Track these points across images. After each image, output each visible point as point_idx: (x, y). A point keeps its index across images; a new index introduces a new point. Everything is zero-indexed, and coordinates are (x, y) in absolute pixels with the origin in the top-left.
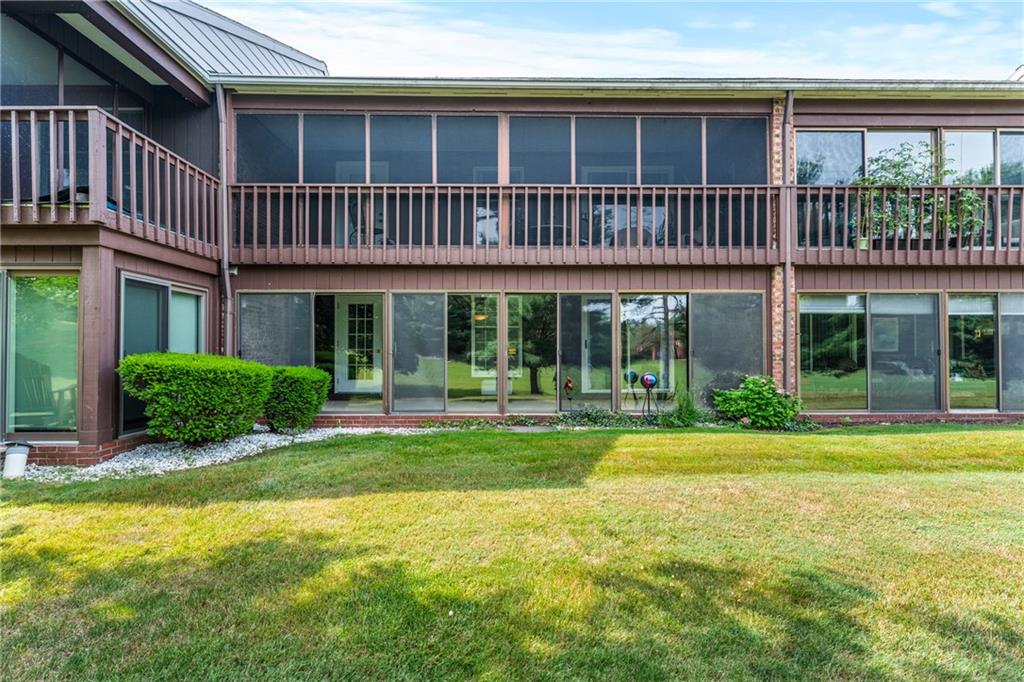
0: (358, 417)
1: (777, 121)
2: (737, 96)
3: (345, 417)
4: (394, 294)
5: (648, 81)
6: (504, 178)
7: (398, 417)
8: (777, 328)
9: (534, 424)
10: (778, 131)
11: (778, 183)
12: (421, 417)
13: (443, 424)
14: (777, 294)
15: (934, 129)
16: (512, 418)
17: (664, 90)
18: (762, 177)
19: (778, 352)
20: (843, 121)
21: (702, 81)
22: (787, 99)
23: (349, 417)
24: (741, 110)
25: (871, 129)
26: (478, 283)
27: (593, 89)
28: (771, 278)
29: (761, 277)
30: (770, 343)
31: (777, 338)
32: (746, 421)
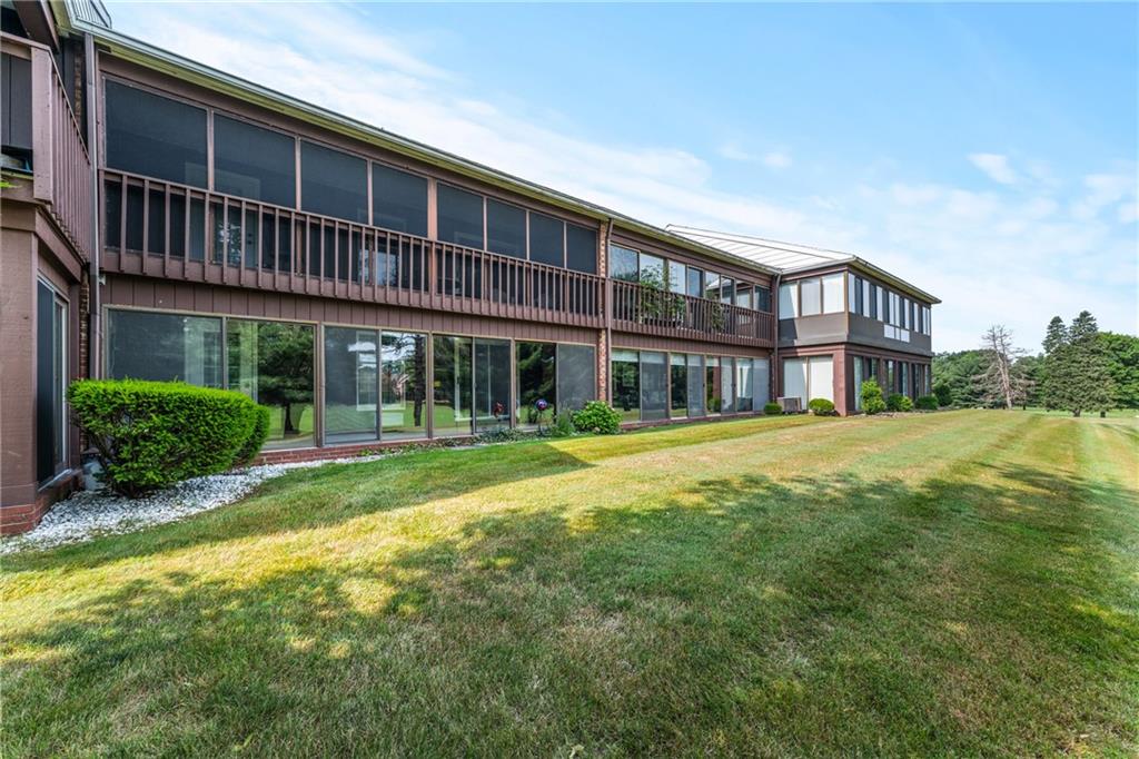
0: (288, 453)
1: (603, 235)
2: (585, 213)
3: (271, 454)
4: (326, 327)
5: (540, 187)
6: (433, 234)
7: (334, 449)
8: (603, 370)
9: (459, 445)
10: (603, 242)
11: (603, 275)
12: (358, 447)
13: (381, 452)
14: (603, 347)
15: (665, 259)
16: (440, 441)
17: (547, 196)
18: (595, 270)
19: (603, 385)
20: (631, 244)
21: (571, 198)
22: (609, 223)
23: (277, 453)
24: (585, 223)
25: (643, 252)
26: (409, 323)
27: (503, 181)
28: (599, 337)
29: (594, 335)
30: (598, 379)
31: (603, 376)
32: (597, 429)
